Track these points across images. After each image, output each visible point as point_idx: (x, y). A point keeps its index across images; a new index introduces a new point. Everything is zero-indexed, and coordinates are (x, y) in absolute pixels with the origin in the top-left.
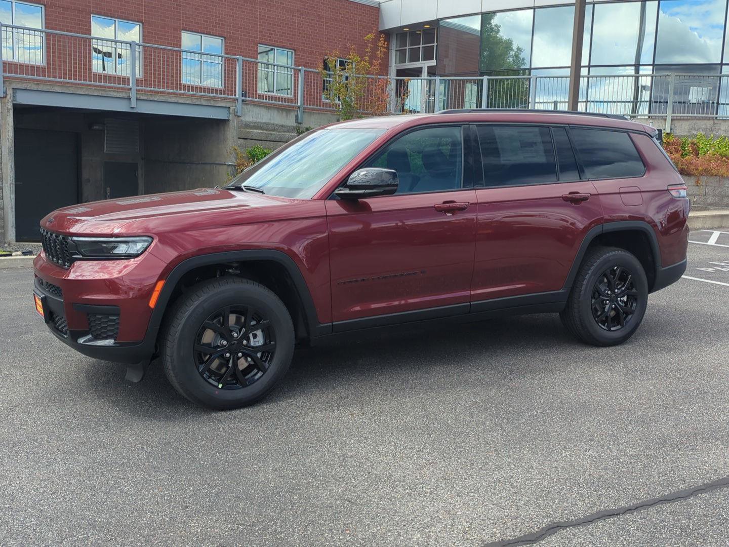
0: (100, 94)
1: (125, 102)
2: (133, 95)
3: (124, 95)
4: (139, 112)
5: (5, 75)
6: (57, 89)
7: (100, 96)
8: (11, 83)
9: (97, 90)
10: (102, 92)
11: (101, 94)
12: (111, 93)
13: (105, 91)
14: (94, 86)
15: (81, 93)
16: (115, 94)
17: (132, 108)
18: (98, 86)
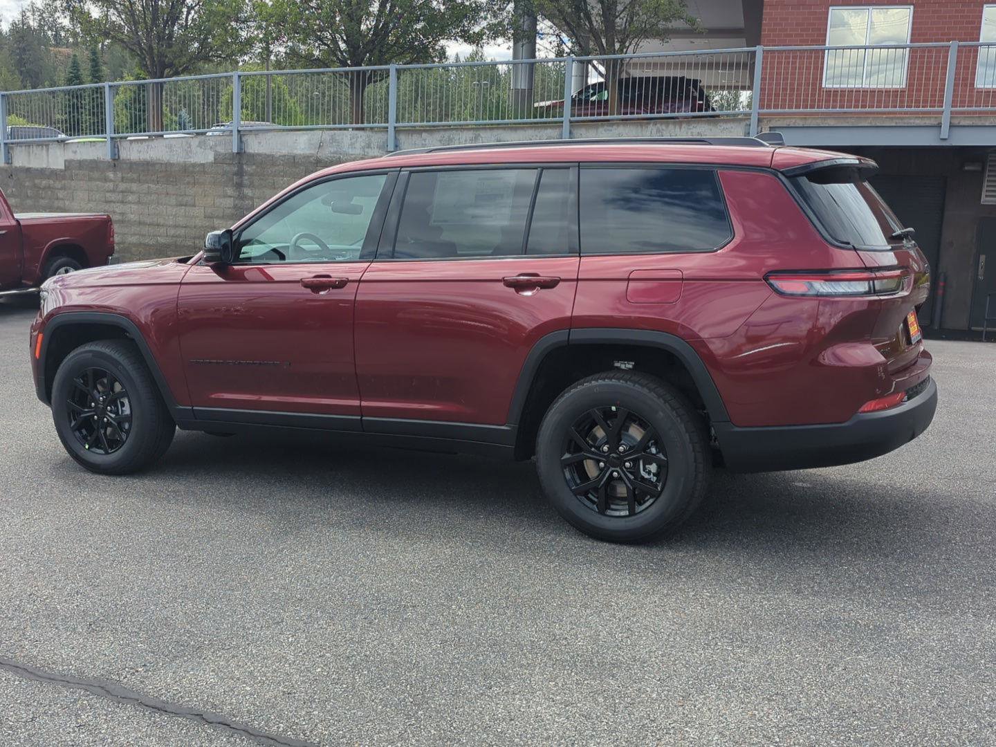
0: (894, 124)
1: (933, 132)
2: (945, 121)
3: (933, 122)
4: (954, 145)
5: (761, 111)
6: (832, 123)
7: (895, 127)
8: (770, 121)
9: (890, 118)
10: (897, 121)
11: (896, 123)
12: (912, 121)
13: (902, 119)
14: (884, 113)
15: (866, 125)
16: (918, 122)
17: (941, 139)
18: (889, 113)
